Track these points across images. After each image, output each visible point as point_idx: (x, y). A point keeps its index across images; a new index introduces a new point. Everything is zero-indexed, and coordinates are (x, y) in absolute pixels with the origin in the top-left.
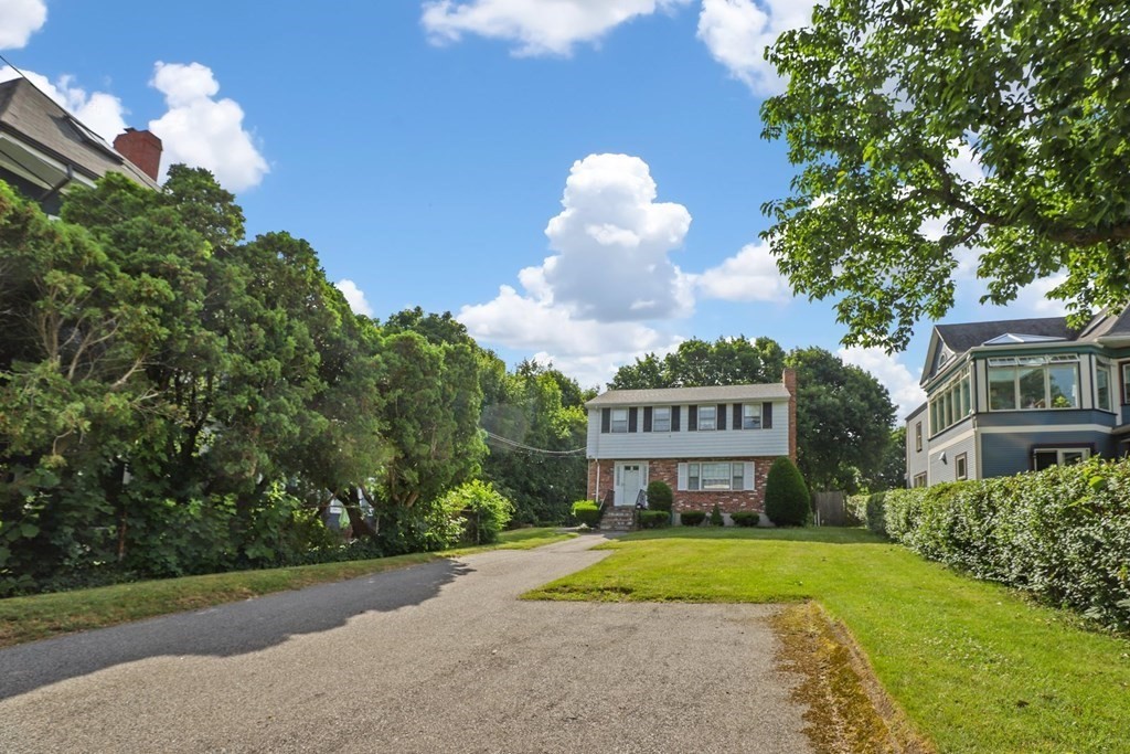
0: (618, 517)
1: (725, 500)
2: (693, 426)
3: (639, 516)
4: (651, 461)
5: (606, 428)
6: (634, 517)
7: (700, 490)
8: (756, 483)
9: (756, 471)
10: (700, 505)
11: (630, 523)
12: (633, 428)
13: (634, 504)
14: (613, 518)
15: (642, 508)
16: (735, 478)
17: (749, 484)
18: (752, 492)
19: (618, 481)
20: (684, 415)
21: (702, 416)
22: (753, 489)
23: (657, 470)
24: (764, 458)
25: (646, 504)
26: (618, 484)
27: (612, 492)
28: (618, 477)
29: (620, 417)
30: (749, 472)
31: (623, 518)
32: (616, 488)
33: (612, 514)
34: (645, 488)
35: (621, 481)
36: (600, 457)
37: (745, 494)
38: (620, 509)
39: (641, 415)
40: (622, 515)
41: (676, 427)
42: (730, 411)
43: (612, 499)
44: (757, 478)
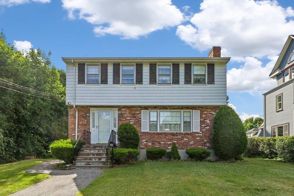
0: (93, 154)
1: (178, 139)
2: (153, 80)
3: (112, 153)
4: (120, 108)
5: (81, 80)
6: (107, 154)
7: (158, 131)
8: (201, 126)
9: (201, 117)
10: (159, 143)
11: (104, 160)
12: (104, 81)
13: (107, 142)
14: (88, 155)
15: (115, 146)
16: (185, 122)
17: (196, 128)
18: (198, 133)
19: (94, 124)
20: (146, 70)
21: (161, 73)
22: (199, 131)
23: (125, 115)
24: (207, 107)
25: (117, 142)
26: (94, 126)
27: (89, 133)
28: (94, 121)
29: (93, 71)
30: (196, 118)
31: (97, 154)
32: (92, 130)
33: (88, 151)
34: (116, 130)
35: (96, 124)
36: (77, 104)
37: (193, 134)
38: (95, 147)
39: (110, 69)
40: (96, 152)
41: (140, 81)
42: (182, 69)
43: (89, 138)
44: (202, 122)
